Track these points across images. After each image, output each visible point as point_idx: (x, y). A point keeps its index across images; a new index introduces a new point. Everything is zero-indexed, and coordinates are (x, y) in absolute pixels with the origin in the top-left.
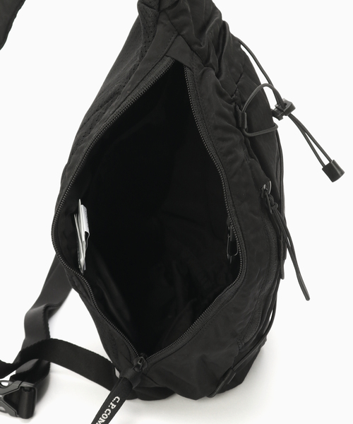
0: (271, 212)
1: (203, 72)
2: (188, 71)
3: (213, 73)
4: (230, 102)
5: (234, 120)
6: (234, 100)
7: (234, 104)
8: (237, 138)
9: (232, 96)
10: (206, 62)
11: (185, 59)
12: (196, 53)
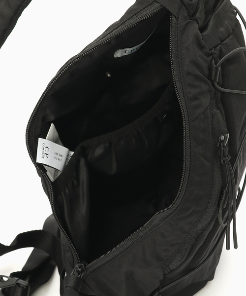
0: (222, 162)
1: (188, 24)
2: (173, 19)
3: (197, 26)
4: (208, 55)
5: (206, 72)
6: (211, 54)
7: (211, 57)
8: (205, 87)
9: (210, 50)
10: (192, 16)
11: (173, 9)
12: (185, 6)
